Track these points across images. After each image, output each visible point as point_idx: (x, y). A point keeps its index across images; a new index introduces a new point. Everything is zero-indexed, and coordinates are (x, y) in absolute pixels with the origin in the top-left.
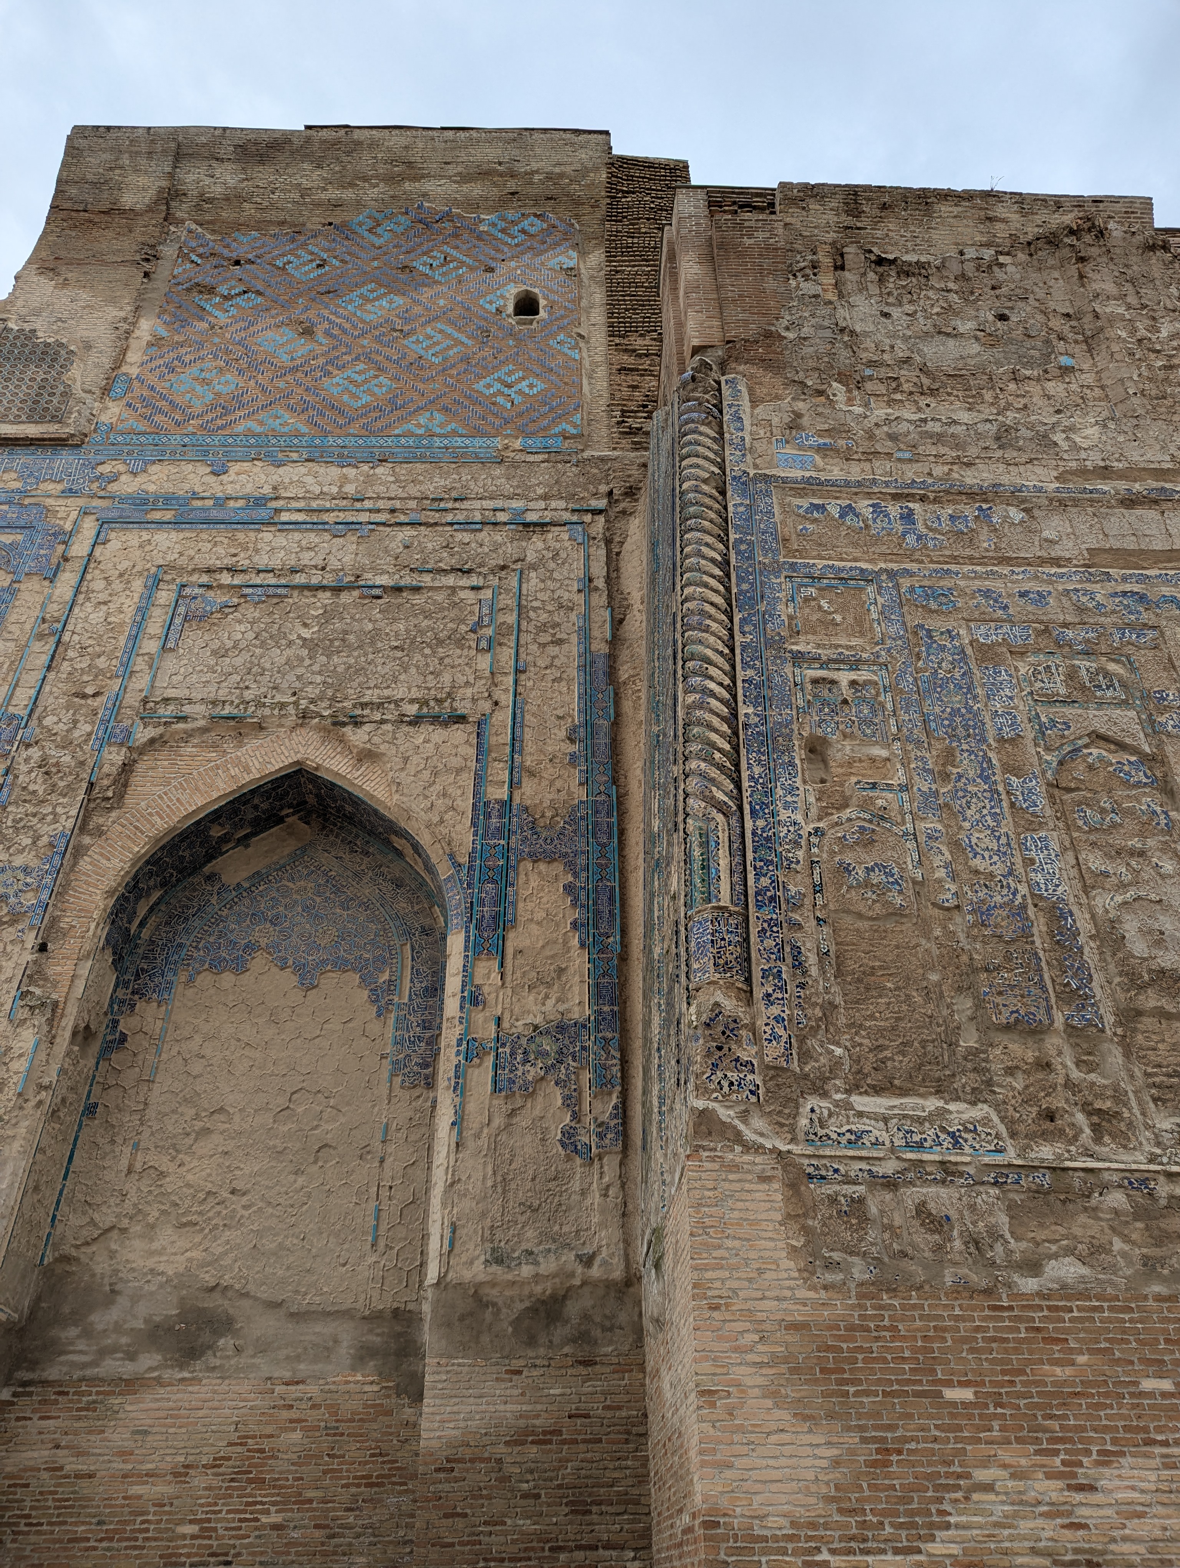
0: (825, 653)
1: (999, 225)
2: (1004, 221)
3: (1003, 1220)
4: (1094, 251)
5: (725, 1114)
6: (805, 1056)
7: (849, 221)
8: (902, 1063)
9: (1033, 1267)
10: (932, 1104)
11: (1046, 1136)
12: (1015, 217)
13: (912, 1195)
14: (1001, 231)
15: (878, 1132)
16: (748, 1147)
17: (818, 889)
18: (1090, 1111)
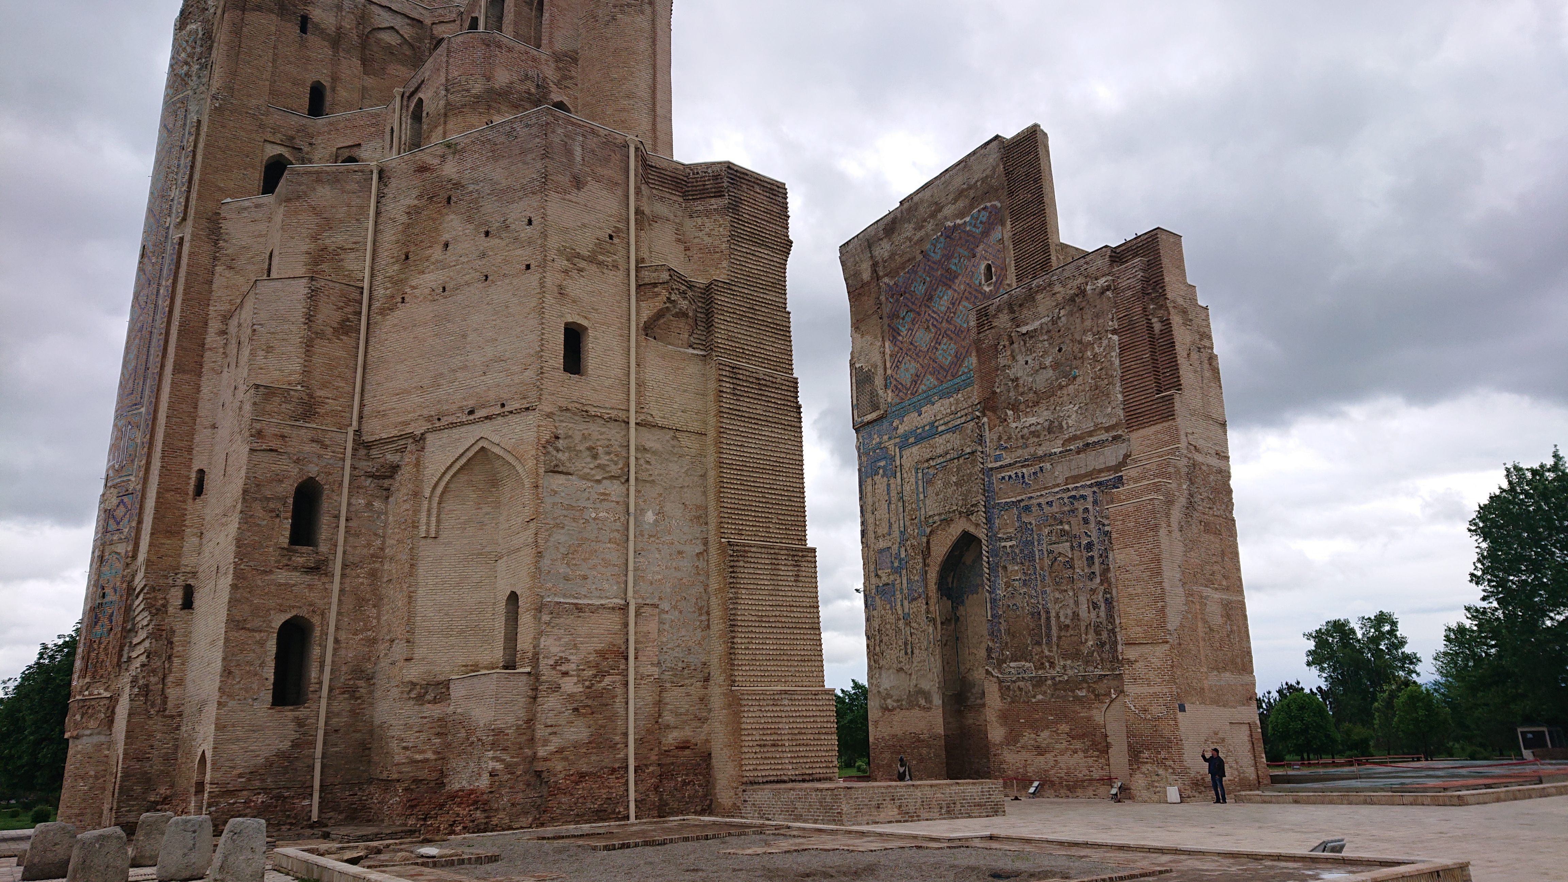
0: (1005, 536)
1: (1058, 295)
2: (1058, 292)
3: (1031, 688)
4: (1084, 304)
5: (990, 669)
6: (1003, 655)
7: (1012, 316)
8: (1019, 654)
9: (1034, 697)
10: (1023, 663)
11: (1040, 669)
12: (1062, 289)
13: (1017, 684)
14: (1059, 297)
15: (1013, 671)
16: (993, 676)
17: (1004, 612)
18: (1049, 661)
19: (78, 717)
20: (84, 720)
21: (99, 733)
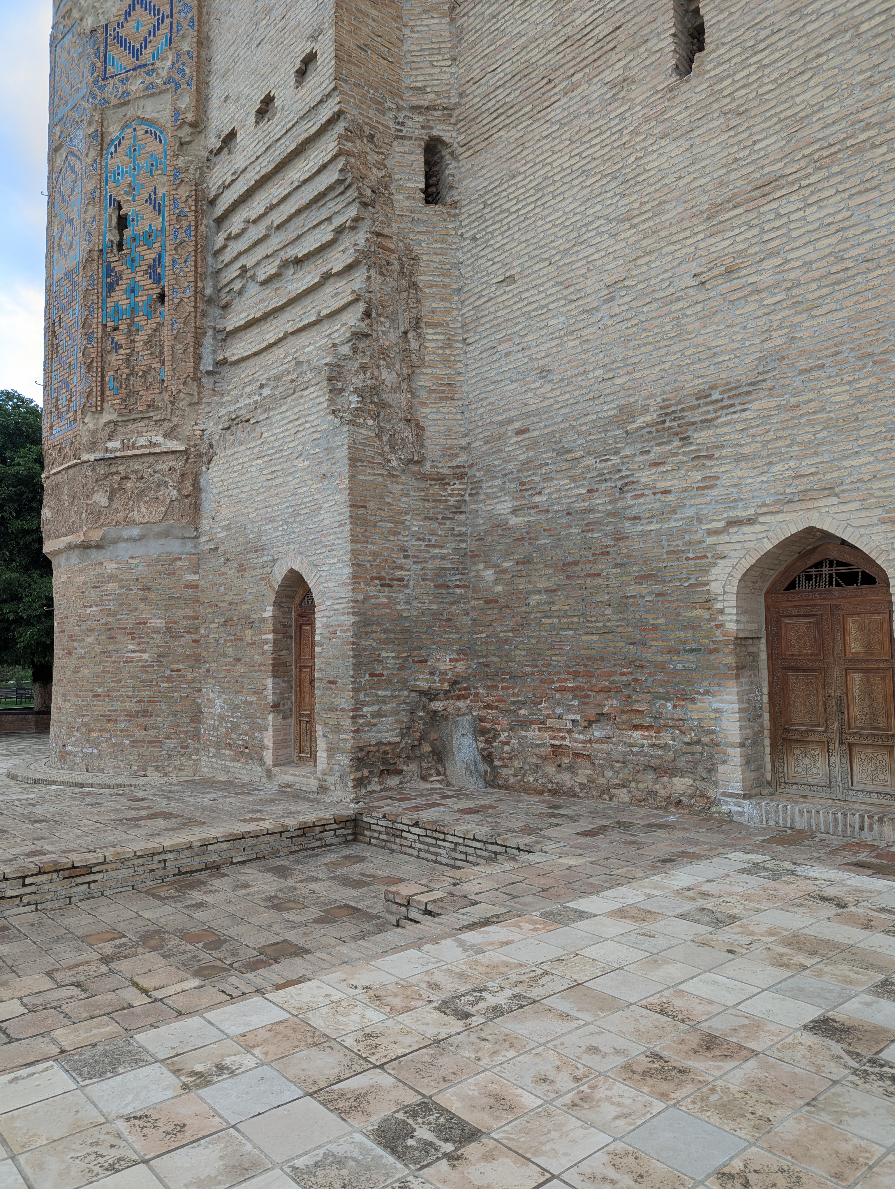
19: (100, 498)
20: (118, 504)
21: (166, 534)
